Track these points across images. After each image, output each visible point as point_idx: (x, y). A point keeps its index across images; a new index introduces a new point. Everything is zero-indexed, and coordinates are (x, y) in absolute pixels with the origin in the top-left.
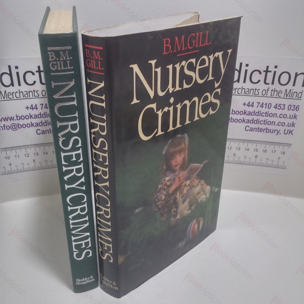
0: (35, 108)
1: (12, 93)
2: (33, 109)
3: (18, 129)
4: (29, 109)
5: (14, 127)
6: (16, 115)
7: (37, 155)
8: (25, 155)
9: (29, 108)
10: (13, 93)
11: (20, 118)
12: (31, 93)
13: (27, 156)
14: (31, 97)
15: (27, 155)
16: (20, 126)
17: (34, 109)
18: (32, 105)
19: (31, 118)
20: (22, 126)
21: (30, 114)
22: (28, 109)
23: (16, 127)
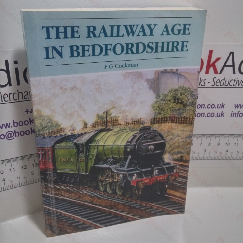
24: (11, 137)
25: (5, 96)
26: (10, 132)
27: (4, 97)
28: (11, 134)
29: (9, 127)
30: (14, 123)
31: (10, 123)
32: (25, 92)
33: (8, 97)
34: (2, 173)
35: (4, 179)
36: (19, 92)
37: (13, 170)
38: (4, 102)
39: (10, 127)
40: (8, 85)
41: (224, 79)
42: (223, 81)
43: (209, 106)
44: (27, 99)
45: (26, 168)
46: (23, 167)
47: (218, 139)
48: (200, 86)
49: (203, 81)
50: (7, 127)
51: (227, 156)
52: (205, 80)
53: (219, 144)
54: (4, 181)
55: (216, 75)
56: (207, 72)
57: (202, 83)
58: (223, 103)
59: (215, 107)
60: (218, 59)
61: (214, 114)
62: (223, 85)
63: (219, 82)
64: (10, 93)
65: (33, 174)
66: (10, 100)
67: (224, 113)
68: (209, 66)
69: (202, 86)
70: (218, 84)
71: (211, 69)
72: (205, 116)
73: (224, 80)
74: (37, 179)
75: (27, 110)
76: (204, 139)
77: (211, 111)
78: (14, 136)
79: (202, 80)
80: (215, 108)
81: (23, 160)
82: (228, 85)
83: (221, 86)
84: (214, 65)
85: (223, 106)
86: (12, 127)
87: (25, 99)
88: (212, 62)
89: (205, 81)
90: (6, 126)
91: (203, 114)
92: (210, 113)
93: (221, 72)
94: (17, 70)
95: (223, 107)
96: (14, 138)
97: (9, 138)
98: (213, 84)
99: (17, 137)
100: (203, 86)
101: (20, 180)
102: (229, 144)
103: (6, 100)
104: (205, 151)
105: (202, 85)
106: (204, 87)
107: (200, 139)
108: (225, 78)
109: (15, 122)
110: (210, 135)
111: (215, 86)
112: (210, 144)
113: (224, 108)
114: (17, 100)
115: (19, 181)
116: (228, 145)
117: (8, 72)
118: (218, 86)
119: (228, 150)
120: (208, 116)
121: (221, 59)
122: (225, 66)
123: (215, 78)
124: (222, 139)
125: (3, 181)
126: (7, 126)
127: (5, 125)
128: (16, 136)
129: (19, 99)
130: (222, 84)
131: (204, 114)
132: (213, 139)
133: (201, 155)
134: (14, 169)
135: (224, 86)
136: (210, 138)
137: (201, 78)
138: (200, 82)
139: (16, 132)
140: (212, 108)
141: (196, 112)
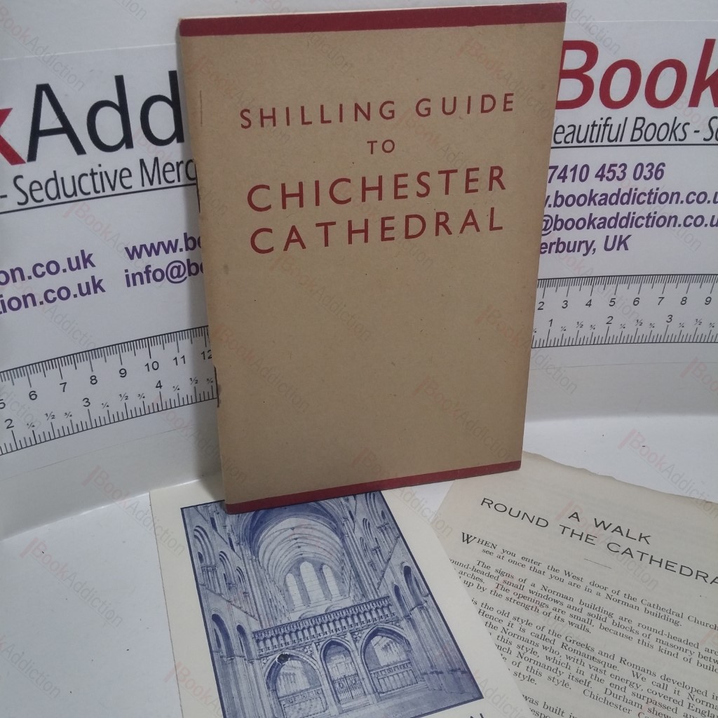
24: (179, 276)
25: (166, 169)
26: (177, 264)
27: (164, 172)
28: (179, 268)
29: (174, 250)
30: (186, 240)
31: (177, 241)
33: (173, 170)
34: (156, 367)
35: (160, 381)
37: (180, 361)
38: (164, 184)
39: (178, 250)
40: (175, 140)
43: (692, 197)
46: (206, 353)
47: (707, 287)
48: (673, 141)
49: (681, 127)
50: (171, 249)
52: (688, 124)
53: (708, 300)
54: (161, 387)
56: (694, 102)
57: (676, 131)
59: (708, 199)
61: (702, 217)
64: (179, 161)
66: (179, 181)
68: (701, 84)
69: (678, 142)
71: (706, 95)
72: (680, 225)
76: (670, 286)
77: (695, 210)
78: (186, 274)
79: (680, 124)
80: (709, 202)
81: (206, 336)
84: (713, 82)
86: (181, 250)
88: (710, 73)
89: (686, 127)
90: (168, 247)
91: (673, 220)
92: (692, 217)
96: (186, 278)
97: (174, 278)
98: (708, 135)
99: (192, 276)
100: (680, 140)
101: (196, 385)
103: (169, 179)
104: (669, 320)
105: (676, 140)
106: (681, 143)
107: (659, 287)
109: (188, 237)
110: (687, 277)
111: (713, 141)
112: (684, 301)
114: (195, 179)
115: (195, 388)
117: (175, 103)
120: (688, 223)
125: (157, 387)
126: (171, 247)
127: (166, 245)
131: (676, 217)
132: (695, 286)
133: (659, 330)
134: (183, 357)
136: (687, 284)
137: (676, 118)
138: (674, 131)
139: (191, 263)
140: (699, 202)
141: (655, 213)
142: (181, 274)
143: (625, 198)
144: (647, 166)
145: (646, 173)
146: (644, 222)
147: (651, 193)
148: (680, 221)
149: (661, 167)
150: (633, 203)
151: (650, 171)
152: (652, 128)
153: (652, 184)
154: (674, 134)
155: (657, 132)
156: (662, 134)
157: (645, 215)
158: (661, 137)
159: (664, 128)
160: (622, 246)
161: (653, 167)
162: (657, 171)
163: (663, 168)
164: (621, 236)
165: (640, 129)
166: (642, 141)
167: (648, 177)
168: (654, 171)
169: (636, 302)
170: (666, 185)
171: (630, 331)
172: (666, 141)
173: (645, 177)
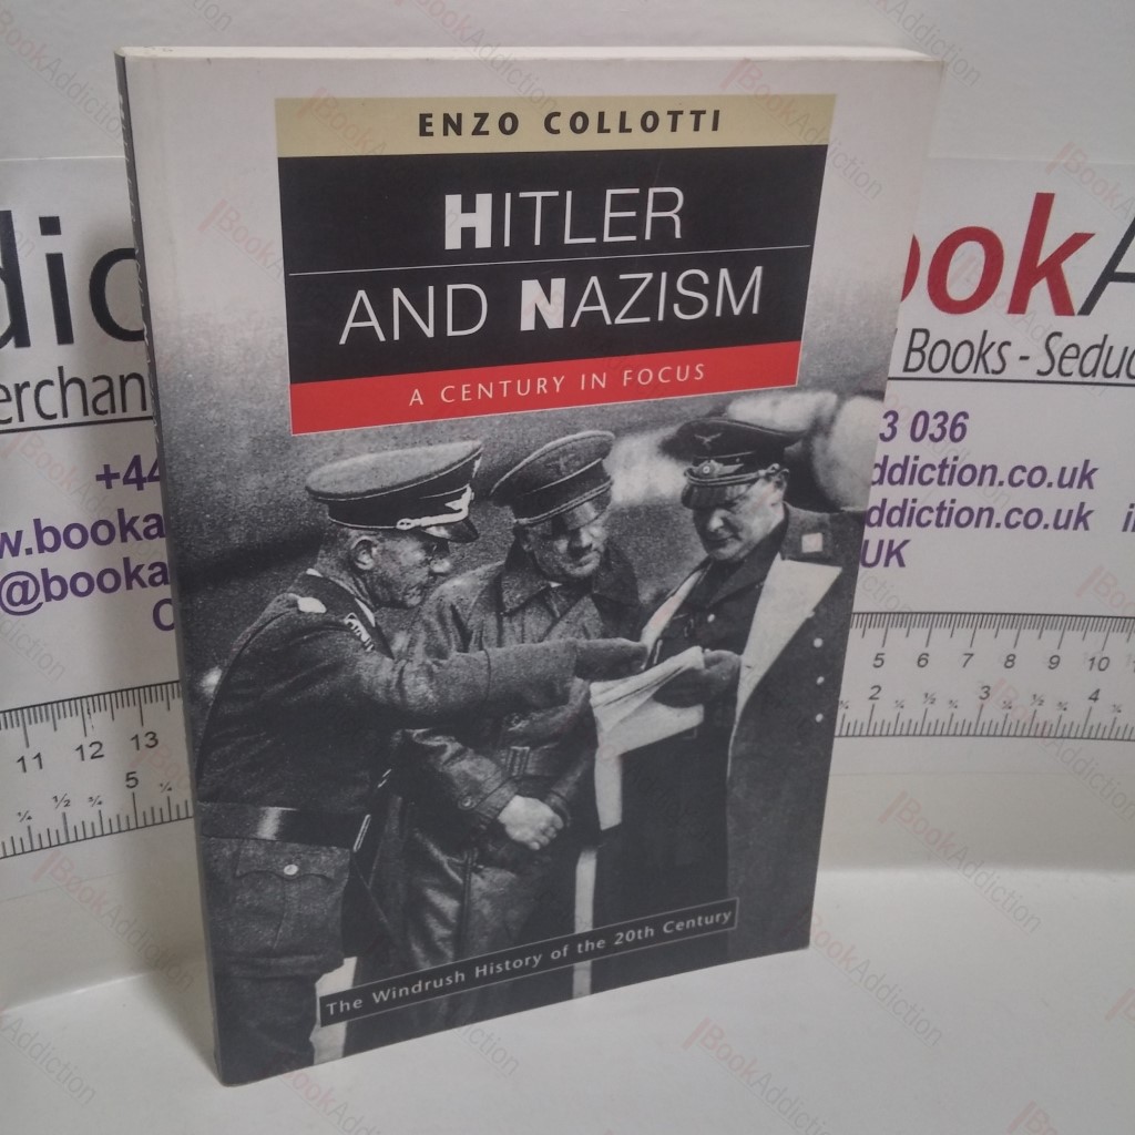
0: (152, 478)
1: (17, 385)
2: (139, 482)
3: (46, 604)
4: (114, 482)
5: (17, 594)
6: (37, 522)
7: (152, 743)
8: (81, 747)
9: (116, 476)
10: (19, 389)
11: (62, 538)
12: (133, 385)
13: (93, 757)
14: (134, 409)
15: (89, 752)
16: (56, 588)
17: (146, 485)
18: (136, 462)
19: (124, 539)
20: (68, 587)
21: (121, 512)
22: (109, 486)
23: (30, 596)
24: (25, 601)
26: (21, 579)
28: (25, 585)
29: (15, 552)
30: (39, 533)
31: (19, 534)
32: (95, 379)
33: (9, 399)
36: (66, 380)
37: (32, 764)
39: (22, 551)
40: (12, 342)
41: (1100, 342)
42: (1097, 351)
43: (1019, 476)
44: (106, 412)
45: (102, 756)
46: (86, 748)
47: (1051, 636)
48: (981, 374)
49: (995, 348)
50: (7, 550)
51: (1094, 721)
52: (1008, 343)
53: (1055, 660)
55: (1062, 323)
56: (1018, 304)
57: (987, 356)
58: (1087, 462)
59: (1048, 480)
60: (1077, 241)
61: (1039, 512)
62: (1094, 372)
63: (1077, 357)
64: (21, 384)
65: (132, 783)
66: (21, 419)
67: (1089, 512)
68: (1029, 273)
69: (991, 376)
70: (1070, 365)
71: (1040, 292)
72: (998, 525)
73: (1101, 347)
74: (152, 809)
75: (107, 467)
76: (985, 635)
77: (1025, 497)
78: (42, 597)
79: (993, 344)
80: (1050, 485)
81: (86, 716)
82: (1117, 374)
83: (1086, 378)
84: (1053, 272)
85: (1086, 477)
86: (29, 551)
87: (97, 412)
88: (1045, 254)
89: (1005, 350)
90: (2, 545)
91: (986, 515)
92: (1019, 511)
93: (1087, 309)
94: (55, 263)
95: (1085, 483)
96: (40, 604)
97: (16, 604)
98: (1045, 365)
99: (54, 601)
100: (994, 372)
101: (67, 810)
102: (1104, 662)
104: (985, 695)
105: (987, 372)
106: (997, 377)
107: (963, 634)
108: (1106, 336)
109: (43, 526)
110: (1014, 619)
111: (1055, 376)
112: (1010, 661)
113: (1091, 486)
114: (54, 416)
115: (64, 815)
116: (1102, 667)
117: (9, 273)
118: (1070, 374)
119: (1098, 691)
120: (1013, 521)
121: (1091, 241)
122: (1110, 275)
123: (1059, 334)
124: (1072, 637)
126: (7, 545)
128: (49, 597)
129: (65, 415)
130: (1087, 369)
131: (991, 511)
132: (1029, 635)
133: (967, 712)
134: (38, 756)
135: (1099, 377)
136: (1014, 632)
137: (985, 332)
138: (982, 356)
139: (50, 576)
140: (1031, 484)
141: (953, 501)
142: (29, 598)
143: (897, 474)
144: (936, 417)
145: (934, 429)
146: (933, 517)
147: (944, 465)
148: (999, 517)
149: (961, 420)
150: (911, 482)
151: (941, 426)
152: (942, 349)
153: (946, 449)
154: (982, 360)
155: (951, 356)
156: (961, 362)
157: (935, 505)
158: (960, 366)
159: (965, 350)
160: (894, 560)
161: (945, 422)
162: (955, 427)
163: (966, 422)
164: (891, 542)
165: (920, 350)
166: (925, 372)
167: (937, 435)
168: (948, 426)
169: (922, 660)
170: (972, 451)
171: (913, 713)
172: (969, 374)
173: (932, 437)
